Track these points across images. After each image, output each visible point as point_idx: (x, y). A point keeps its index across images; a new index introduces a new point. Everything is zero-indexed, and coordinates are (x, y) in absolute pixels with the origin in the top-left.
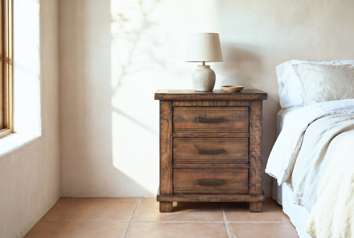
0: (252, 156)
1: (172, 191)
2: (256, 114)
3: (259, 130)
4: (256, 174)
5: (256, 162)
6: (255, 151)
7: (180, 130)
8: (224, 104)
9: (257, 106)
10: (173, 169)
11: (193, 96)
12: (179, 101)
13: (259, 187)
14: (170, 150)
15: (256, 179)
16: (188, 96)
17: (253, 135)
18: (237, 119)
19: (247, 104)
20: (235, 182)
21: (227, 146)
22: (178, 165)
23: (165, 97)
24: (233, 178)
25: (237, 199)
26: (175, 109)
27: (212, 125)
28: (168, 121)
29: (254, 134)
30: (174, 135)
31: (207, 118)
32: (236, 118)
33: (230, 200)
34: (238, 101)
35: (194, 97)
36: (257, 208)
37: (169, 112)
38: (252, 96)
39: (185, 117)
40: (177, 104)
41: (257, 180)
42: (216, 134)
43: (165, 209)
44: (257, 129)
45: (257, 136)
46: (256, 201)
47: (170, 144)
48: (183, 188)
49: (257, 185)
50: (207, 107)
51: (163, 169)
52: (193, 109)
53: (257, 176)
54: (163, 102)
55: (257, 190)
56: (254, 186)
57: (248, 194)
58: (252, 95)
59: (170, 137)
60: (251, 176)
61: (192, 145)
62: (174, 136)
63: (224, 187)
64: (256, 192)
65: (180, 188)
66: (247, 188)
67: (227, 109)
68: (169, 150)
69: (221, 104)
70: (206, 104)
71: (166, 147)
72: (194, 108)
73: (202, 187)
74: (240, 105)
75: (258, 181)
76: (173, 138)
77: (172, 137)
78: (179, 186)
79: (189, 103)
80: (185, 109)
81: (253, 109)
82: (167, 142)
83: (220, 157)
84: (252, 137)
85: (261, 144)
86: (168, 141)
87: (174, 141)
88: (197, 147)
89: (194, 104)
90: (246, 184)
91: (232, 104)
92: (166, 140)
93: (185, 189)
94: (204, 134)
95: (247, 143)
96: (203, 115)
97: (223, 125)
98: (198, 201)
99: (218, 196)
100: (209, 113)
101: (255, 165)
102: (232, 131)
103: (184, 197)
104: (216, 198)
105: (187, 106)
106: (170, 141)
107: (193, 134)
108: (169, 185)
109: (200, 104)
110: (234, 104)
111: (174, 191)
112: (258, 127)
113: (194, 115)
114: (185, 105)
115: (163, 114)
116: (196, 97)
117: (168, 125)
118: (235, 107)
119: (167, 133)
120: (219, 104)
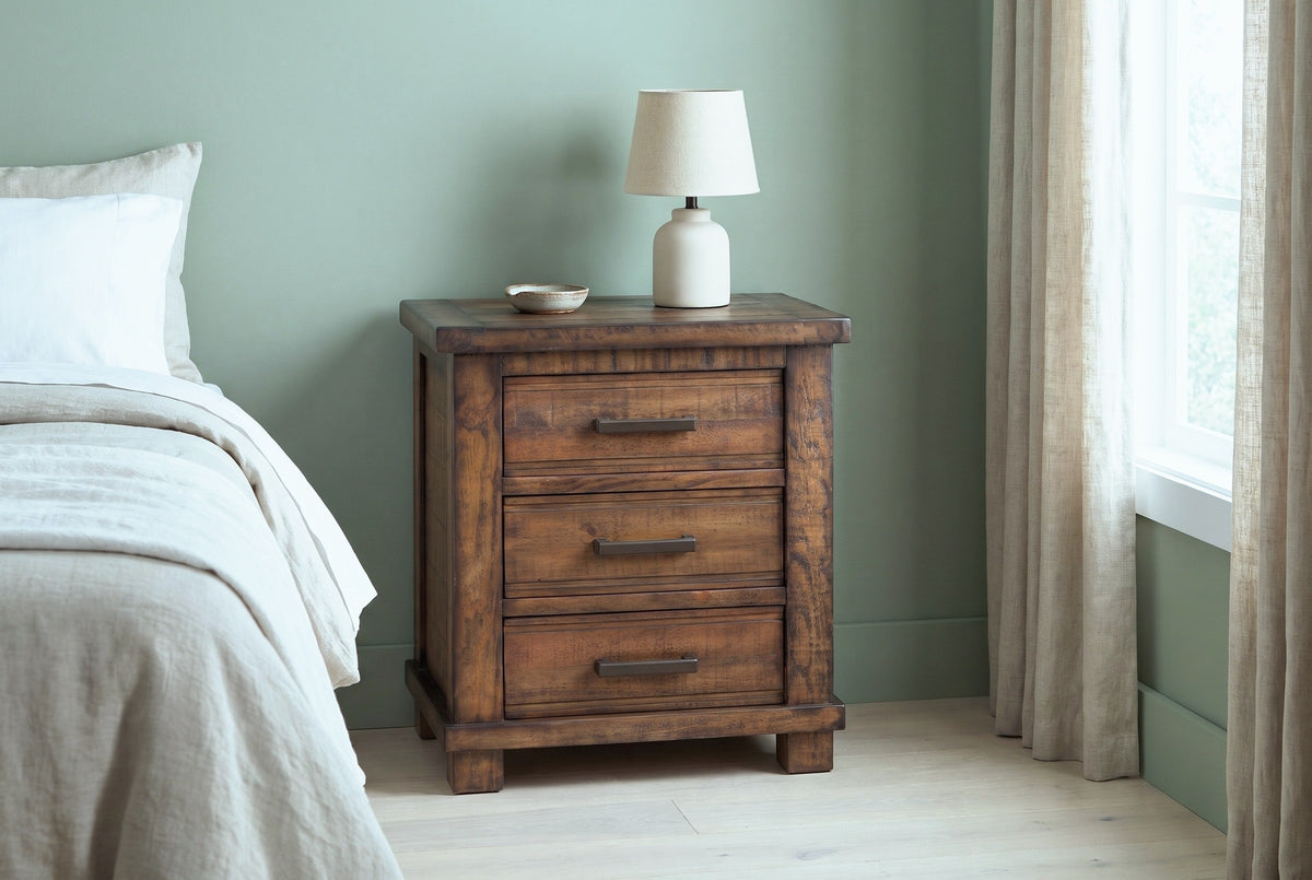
0: (795, 556)
1: (500, 707)
3: (821, 458)
4: (809, 626)
5: (810, 579)
6: (806, 539)
9: (814, 367)
10: (504, 618)
11: (582, 332)
12: (528, 355)
15: (811, 645)
16: (562, 334)
18: (742, 417)
19: (779, 359)
20: (735, 661)
22: (525, 604)
23: (477, 340)
28: (485, 434)
29: (801, 471)
31: (632, 415)
34: (745, 348)
35: (586, 336)
36: (814, 756)
37: (489, 397)
39: (548, 416)
40: (520, 365)
41: (814, 649)
42: (664, 479)
43: (476, 781)
45: (812, 482)
46: (811, 729)
47: (494, 521)
48: (543, 693)
49: (813, 668)
50: (632, 377)
51: (467, 620)
52: (583, 385)
53: (813, 635)
55: (816, 689)
56: (806, 673)
58: (796, 327)
59: (494, 497)
61: (577, 526)
62: (509, 489)
63: (693, 682)
65: (530, 694)
69: (682, 362)
71: (478, 536)
72: (580, 379)
74: (751, 363)
75: (818, 652)
76: (503, 497)
77: (499, 496)
79: (563, 363)
82: (481, 518)
87: (507, 508)
89: (585, 365)
90: (772, 667)
91: (721, 361)
92: (478, 511)
98: (602, 741)
103: (547, 729)
104: (666, 725)
105: (556, 372)
106: (494, 512)
107: (580, 482)
108: (491, 687)
109: (605, 365)
110: (729, 362)
111: (508, 709)
112: (816, 445)
113: (584, 408)
114: (549, 371)
115: (466, 405)
116: (592, 337)
117: (487, 450)
118: (732, 374)
119: (482, 479)
120: (676, 363)
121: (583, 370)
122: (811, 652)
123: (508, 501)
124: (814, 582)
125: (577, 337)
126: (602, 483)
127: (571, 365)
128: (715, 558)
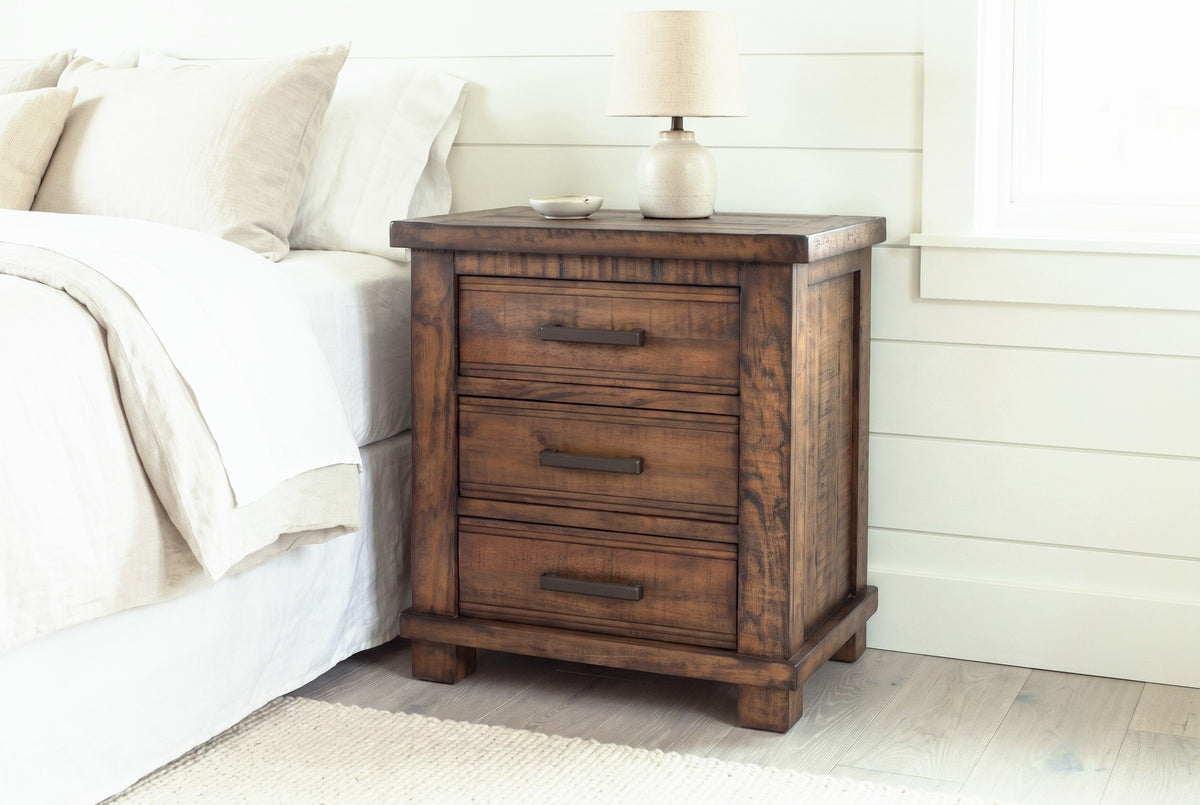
2: (768, 321)
7: (483, 368)
8: (642, 272)
13: (777, 629)
14: (446, 442)
17: (752, 408)
21: (652, 445)
24: (678, 579)
25: (684, 665)
26: (464, 287)
27: (601, 357)
30: (460, 387)
32: (690, 332)
33: (659, 665)
38: (744, 246)
44: (767, 381)
54: (422, 255)
57: (732, 650)
60: (745, 578)
64: (761, 648)
66: (726, 625)
67: (654, 293)
68: (442, 443)
70: (575, 269)
73: (561, 601)
78: (479, 586)
80: (499, 285)
81: (754, 302)
83: (624, 487)
84: (748, 414)
85: (783, 449)
86: (441, 408)
88: (542, 440)
93: (499, 601)
94: (569, 389)
95: (731, 441)
96: (564, 313)
97: (640, 358)
99: (615, 645)
100: (587, 304)
101: (760, 532)
102: (672, 386)
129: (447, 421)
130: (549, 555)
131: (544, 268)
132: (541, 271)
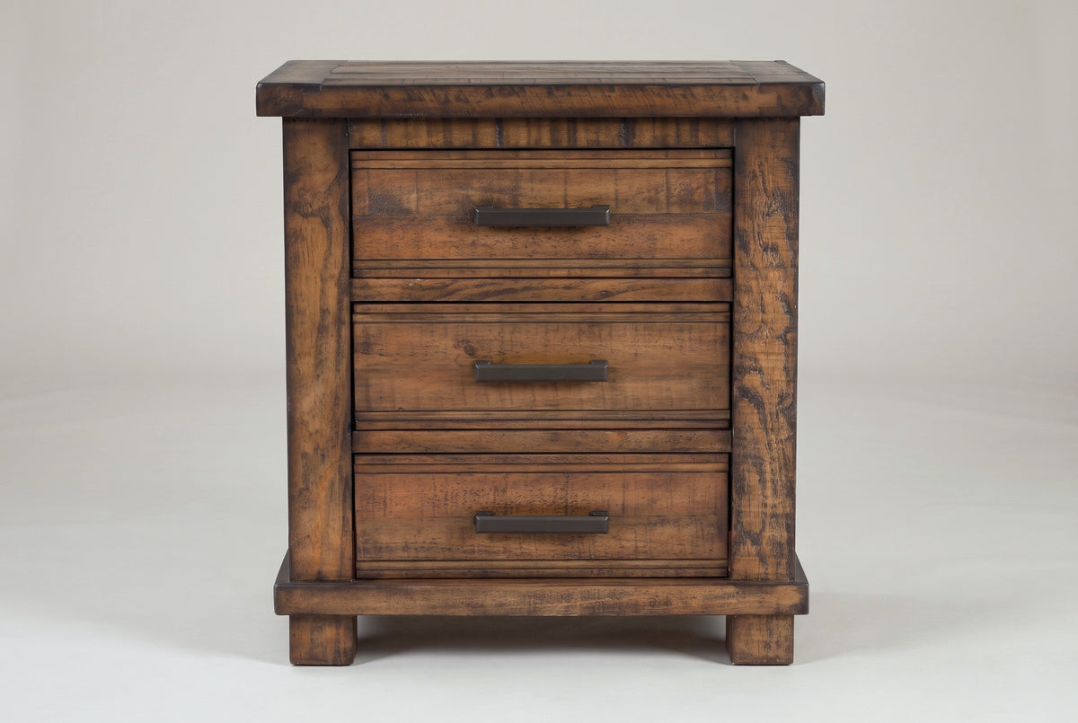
0: (745, 393)
1: (348, 563)
2: (770, 186)
3: (781, 266)
4: (762, 481)
5: (764, 421)
6: (761, 371)
7: (388, 266)
8: (609, 135)
9: (773, 147)
10: (354, 455)
11: (453, 93)
12: (383, 121)
13: (780, 545)
14: (338, 363)
15: (766, 505)
16: (427, 97)
17: (749, 291)
18: (675, 210)
19: (724, 136)
20: (663, 521)
21: (621, 345)
22: (380, 439)
23: (311, 102)
24: (654, 501)
25: (667, 603)
26: (358, 164)
27: (548, 244)
28: (326, 223)
29: (754, 283)
30: (357, 292)
31: (524, 204)
32: (669, 204)
33: (636, 606)
34: (678, 120)
35: (458, 99)
36: (767, 645)
37: (331, 176)
38: (745, 97)
39: (411, 200)
40: (371, 135)
41: (769, 510)
42: (567, 288)
43: (318, 651)
44: (769, 257)
45: (768, 297)
46: (763, 611)
48: (406, 548)
49: (768, 533)
50: (523, 154)
51: (304, 455)
52: (454, 161)
53: (769, 492)
54: (300, 126)
55: (771, 560)
56: (756, 541)
57: (725, 576)
58: (748, 93)
59: (339, 302)
60: (742, 491)
61: (449, 343)
62: (360, 294)
63: (602, 544)
64: (762, 570)
65: (390, 549)
66: (717, 549)
67: (622, 161)
68: (331, 363)
69: (592, 137)
70: (520, 136)
71: (319, 351)
72: (453, 155)
73: (498, 546)
74: (687, 140)
75: (774, 516)
76: (352, 304)
77: (346, 302)
78: (384, 539)
79: (429, 134)
80: (409, 161)
81: (753, 163)
82: (322, 329)
83: (586, 397)
84: (745, 300)
85: (789, 336)
86: (330, 320)
87: (357, 318)
88: (471, 352)
89: (460, 136)
90: (713, 530)
91: (646, 136)
92: (318, 318)
93: (412, 554)
94: (508, 284)
95: (721, 330)
96: (500, 191)
97: (602, 240)
98: (479, 612)
99: (577, 590)
100: (532, 180)
101: (759, 433)
102: (644, 272)
103: (408, 594)
104: (568, 597)
105: (422, 144)
106: (339, 321)
107: (452, 287)
108: (337, 537)
109: (488, 136)
110: (654, 137)
111: (360, 565)
112: (774, 249)
113: (460, 193)
114: (412, 143)
115: (300, 185)
116: (467, 101)
117: (330, 243)
118: (661, 154)
119: (323, 280)
120: (584, 136)
121: (457, 143)
122: (765, 514)
123: (358, 308)
124: (770, 426)
125: (447, 101)
126: (480, 290)
127: (441, 135)
128: (634, 391)
129: (339, 336)
130: (481, 491)
131: (474, 135)
132: (470, 138)
